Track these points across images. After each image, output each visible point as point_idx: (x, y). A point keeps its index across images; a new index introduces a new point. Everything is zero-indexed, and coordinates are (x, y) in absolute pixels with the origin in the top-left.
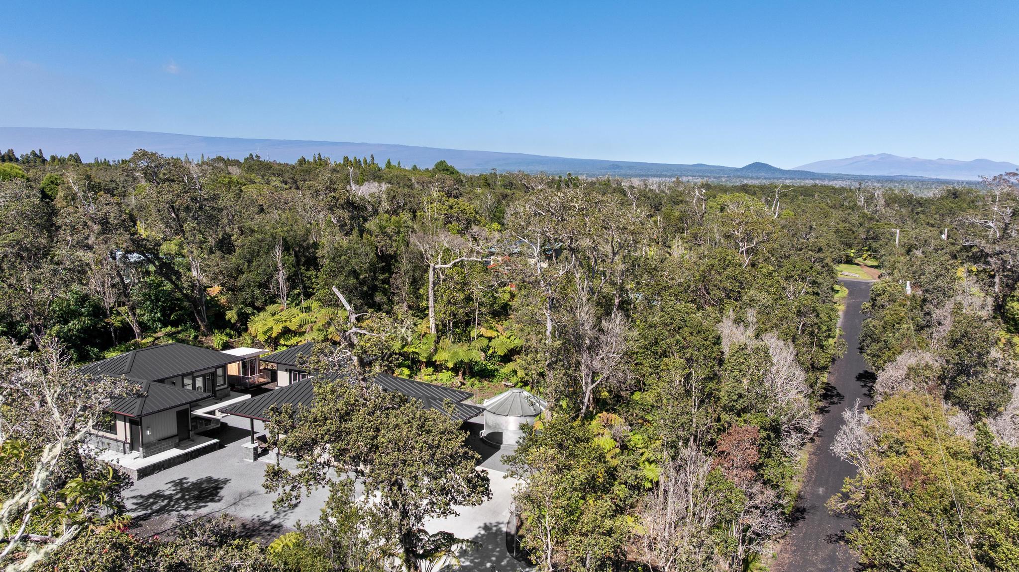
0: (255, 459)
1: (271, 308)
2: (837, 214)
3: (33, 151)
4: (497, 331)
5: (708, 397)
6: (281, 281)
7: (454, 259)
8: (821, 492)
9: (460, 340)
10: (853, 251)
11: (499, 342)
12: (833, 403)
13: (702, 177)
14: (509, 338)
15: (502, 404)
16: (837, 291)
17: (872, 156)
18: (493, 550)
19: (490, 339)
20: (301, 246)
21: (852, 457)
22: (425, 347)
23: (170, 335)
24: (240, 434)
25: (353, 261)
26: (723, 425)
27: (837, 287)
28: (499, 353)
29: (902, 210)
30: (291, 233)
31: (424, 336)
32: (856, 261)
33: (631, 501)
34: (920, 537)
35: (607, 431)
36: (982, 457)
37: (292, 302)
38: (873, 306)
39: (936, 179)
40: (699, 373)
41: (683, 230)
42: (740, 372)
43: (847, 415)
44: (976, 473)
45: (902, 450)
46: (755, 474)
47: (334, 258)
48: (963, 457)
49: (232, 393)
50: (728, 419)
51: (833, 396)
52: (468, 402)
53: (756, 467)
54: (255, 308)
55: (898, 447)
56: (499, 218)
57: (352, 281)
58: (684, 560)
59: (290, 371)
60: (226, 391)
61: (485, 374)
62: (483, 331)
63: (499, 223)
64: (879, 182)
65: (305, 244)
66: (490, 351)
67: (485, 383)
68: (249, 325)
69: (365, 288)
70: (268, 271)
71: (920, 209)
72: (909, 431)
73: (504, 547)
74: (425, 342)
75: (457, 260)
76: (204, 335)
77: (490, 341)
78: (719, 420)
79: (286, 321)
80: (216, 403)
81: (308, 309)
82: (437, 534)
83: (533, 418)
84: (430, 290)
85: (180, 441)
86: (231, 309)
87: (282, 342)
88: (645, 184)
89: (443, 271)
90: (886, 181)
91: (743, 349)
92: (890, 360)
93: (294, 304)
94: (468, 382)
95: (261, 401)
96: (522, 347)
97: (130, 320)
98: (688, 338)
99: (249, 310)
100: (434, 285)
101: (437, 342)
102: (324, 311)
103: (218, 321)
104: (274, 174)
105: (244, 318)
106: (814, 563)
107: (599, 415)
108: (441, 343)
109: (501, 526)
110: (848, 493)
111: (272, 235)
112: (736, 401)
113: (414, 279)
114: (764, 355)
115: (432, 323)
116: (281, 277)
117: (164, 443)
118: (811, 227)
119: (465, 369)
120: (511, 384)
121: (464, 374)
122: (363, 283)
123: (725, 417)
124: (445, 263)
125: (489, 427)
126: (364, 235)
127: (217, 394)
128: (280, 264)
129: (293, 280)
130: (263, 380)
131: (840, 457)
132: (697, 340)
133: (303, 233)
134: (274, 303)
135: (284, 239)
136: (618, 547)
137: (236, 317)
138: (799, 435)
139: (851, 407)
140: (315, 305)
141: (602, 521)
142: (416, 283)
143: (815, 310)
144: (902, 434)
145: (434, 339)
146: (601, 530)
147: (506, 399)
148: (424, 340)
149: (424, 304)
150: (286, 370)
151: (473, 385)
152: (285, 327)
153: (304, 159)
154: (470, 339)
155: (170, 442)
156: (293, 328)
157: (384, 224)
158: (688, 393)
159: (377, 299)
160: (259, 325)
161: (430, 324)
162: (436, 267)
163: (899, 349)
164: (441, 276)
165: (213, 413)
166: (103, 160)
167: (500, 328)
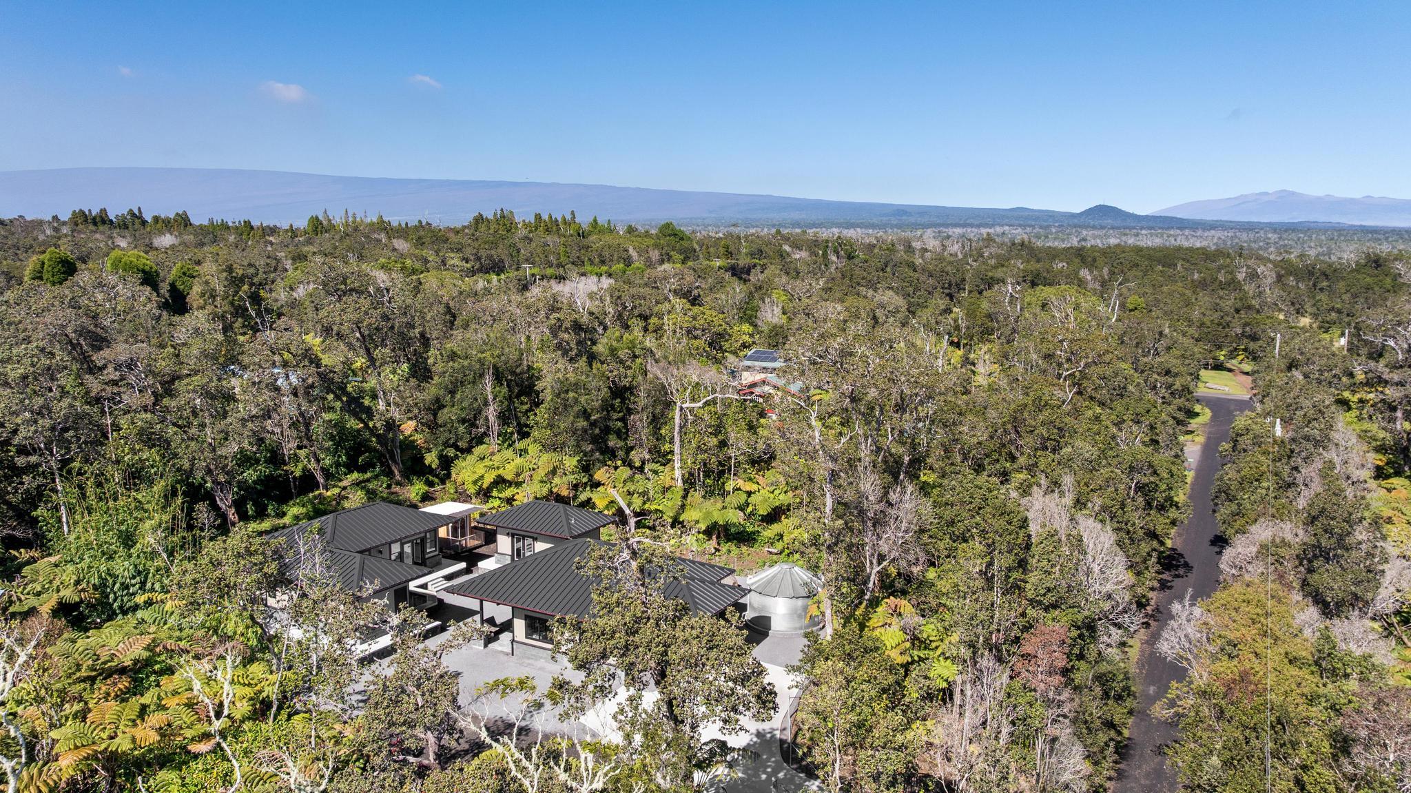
0: (486, 646)
1: (479, 450)
2: (1205, 299)
3: (131, 210)
4: (758, 483)
5: (1014, 588)
6: (492, 418)
7: (705, 397)
8: (1151, 692)
9: (712, 494)
10: (1223, 353)
11: (761, 498)
12: (1178, 576)
13: (1023, 226)
14: (773, 492)
15: (769, 582)
16: (1197, 414)
17: (1266, 194)
18: (768, 760)
19: (749, 494)
20: (513, 373)
21: (1182, 657)
22: (670, 504)
23: (357, 484)
24: (463, 614)
25: (583, 399)
26: (1028, 622)
27: (1198, 408)
28: (761, 512)
29: (1300, 285)
30: (503, 358)
31: (668, 489)
32: (1228, 365)
33: (923, 713)
34: (1233, 759)
35: (895, 620)
36: (1324, 665)
37: (504, 442)
38: (1234, 448)
39: (1361, 226)
40: (1002, 561)
41: (992, 330)
42: (1049, 561)
43: (1176, 607)
44: (1311, 682)
45: (1235, 653)
46: (1063, 680)
47: (559, 394)
48: (1303, 664)
49: (444, 561)
50: (1035, 615)
51: (1179, 566)
52: (728, 581)
53: (1065, 672)
54: (457, 448)
55: (1231, 649)
56: (750, 318)
57: (582, 423)
58: (978, 779)
59: (513, 536)
60: (437, 558)
61: (743, 538)
62: (740, 483)
63: (751, 324)
64: (1275, 231)
65: (518, 371)
66: (749, 509)
67: (744, 549)
68: (453, 472)
69: (597, 431)
70: (475, 405)
71: (1325, 284)
72: (1244, 631)
73: (779, 757)
74: (670, 497)
75: (708, 398)
76: (398, 484)
77: (749, 496)
78: (1023, 615)
79: (498, 468)
80: (428, 574)
81: (523, 453)
82: (709, 742)
83: (806, 600)
84: (676, 434)
86: (429, 450)
87: (495, 493)
88: (943, 245)
89: (691, 410)
90: (1286, 231)
91: (1052, 536)
92: (1242, 531)
93: (506, 445)
94: (724, 548)
96: (789, 505)
97: (313, 466)
98: (989, 521)
99: (451, 452)
100: (681, 427)
101: (685, 497)
102: (545, 457)
103: (415, 467)
104: (452, 250)
105: (446, 463)
106: (1136, 778)
107: (886, 600)
108: (689, 498)
109: (775, 732)
110: (1174, 699)
111: (479, 360)
112: (1044, 595)
113: (654, 416)
114: (1078, 543)
115: (678, 474)
116: (491, 413)
118: (1161, 334)
119: (719, 532)
120: (776, 551)
121: (718, 538)
122: (593, 424)
123: (1031, 612)
124: (693, 400)
125: (753, 608)
126: (594, 364)
127: (428, 562)
128: (490, 397)
129: (504, 418)
130: (476, 543)
131: (1166, 658)
132: (999, 524)
133: (516, 357)
134: (482, 443)
135: (496, 368)
136: (910, 762)
137: (437, 461)
138: (1119, 631)
139: (1181, 599)
140: (533, 449)
141: (894, 736)
142: (657, 422)
143: (1151, 466)
144: (1238, 634)
145: (682, 493)
146: (893, 745)
147: (774, 577)
148: (668, 495)
149: (667, 447)
150: (508, 534)
151: (729, 551)
152: (499, 476)
153: (480, 214)
154: (723, 493)
156: (509, 477)
157: (615, 344)
158: (989, 580)
159: (611, 444)
160: (467, 471)
161: (675, 473)
162: (684, 406)
163: (1253, 517)
164: (690, 417)
165: (424, 586)
166: (220, 221)
167: (760, 480)
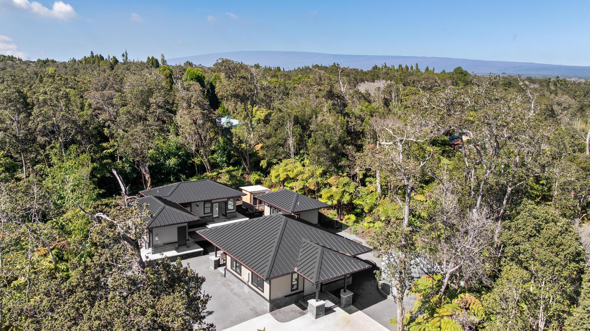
0: (215, 268)
1: (285, 161)
6: (291, 145)
23: (229, 172)
37: (299, 158)
49: (239, 215)
60: (234, 214)
68: (272, 171)
76: (247, 174)
79: (289, 171)
80: (225, 221)
85: (179, 246)
86: (264, 159)
87: (286, 184)
93: (299, 160)
95: (251, 223)
97: (204, 160)
99: (274, 161)
103: (256, 167)
105: (270, 166)
108: (382, 200)
111: (288, 114)
115: (378, 184)
117: (167, 246)
127: (228, 215)
128: (290, 133)
135: (296, 117)
137: (266, 165)
152: (288, 175)
153: (376, 66)
155: (172, 246)
156: (292, 176)
159: (342, 163)
